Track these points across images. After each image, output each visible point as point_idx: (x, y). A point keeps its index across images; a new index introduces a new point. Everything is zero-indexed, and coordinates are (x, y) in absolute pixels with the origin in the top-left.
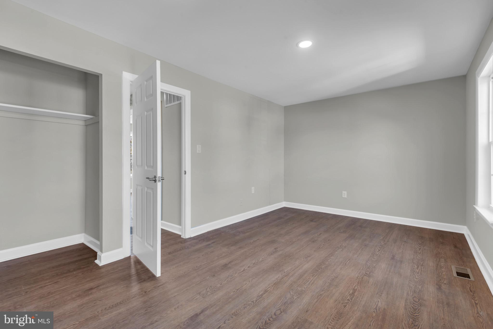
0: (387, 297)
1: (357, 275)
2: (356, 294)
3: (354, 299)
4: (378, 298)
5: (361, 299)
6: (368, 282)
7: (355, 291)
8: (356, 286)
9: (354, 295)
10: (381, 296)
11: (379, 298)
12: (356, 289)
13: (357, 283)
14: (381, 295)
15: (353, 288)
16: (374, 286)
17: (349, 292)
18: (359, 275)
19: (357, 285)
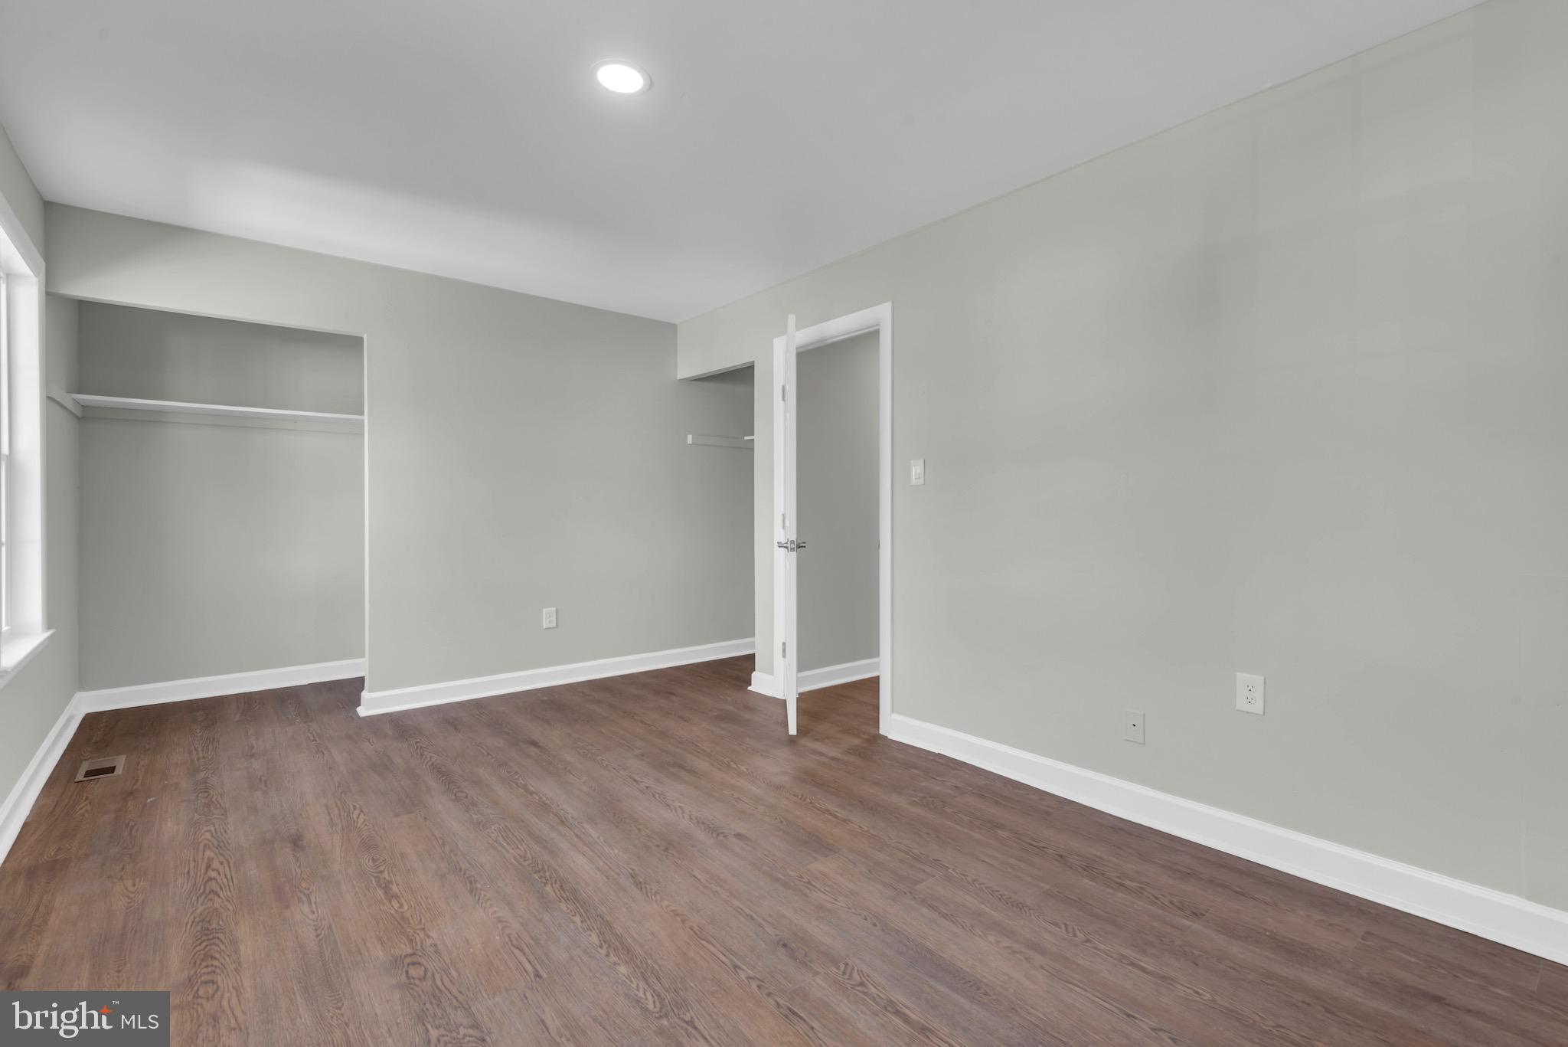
0: (297, 938)
1: (434, 934)
2: (380, 892)
3: (371, 882)
4: (319, 918)
5: (357, 889)
6: (382, 942)
7: (391, 896)
8: (399, 908)
9: (380, 886)
10: (316, 930)
11: (317, 921)
12: (390, 902)
13: (408, 915)
14: (319, 932)
15: (402, 899)
16: (355, 941)
17: (397, 885)
18: (429, 941)
19: (401, 910)
